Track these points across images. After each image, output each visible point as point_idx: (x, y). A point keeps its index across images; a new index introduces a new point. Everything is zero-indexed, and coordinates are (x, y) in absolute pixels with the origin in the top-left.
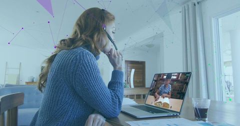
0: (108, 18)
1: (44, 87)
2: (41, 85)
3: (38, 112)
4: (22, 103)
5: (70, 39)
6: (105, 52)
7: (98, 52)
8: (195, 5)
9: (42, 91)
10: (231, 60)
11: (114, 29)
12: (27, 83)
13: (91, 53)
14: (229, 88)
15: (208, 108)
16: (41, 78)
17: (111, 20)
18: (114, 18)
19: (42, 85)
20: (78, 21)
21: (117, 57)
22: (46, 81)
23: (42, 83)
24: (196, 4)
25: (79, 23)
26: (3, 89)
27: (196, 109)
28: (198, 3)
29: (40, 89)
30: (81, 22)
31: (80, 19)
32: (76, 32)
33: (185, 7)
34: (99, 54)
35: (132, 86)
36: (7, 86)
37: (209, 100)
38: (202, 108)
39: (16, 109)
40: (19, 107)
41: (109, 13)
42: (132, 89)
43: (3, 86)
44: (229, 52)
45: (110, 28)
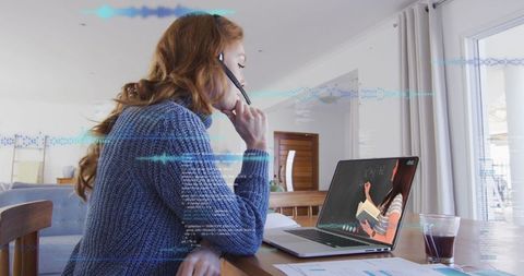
0: (227, 34)
1: (91, 188)
2: (82, 185)
3: (79, 245)
4: (47, 224)
5: (145, 82)
6: (223, 109)
7: (207, 109)
8: (427, 10)
9: (84, 197)
10: (506, 131)
11: (243, 58)
12: (60, 180)
13: (194, 115)
14: (501, 194)
15: (455, 234)
16: (83, 169)
17: (235, 38)
18: (241, 34)
19: (86, 184)
20: (161, 43)
21: (253, 117)
22: (93, 174)
23: (86, 178)
24: (431, 8)
25: (164, 46)
26: (7, 193)
27: (428, 237)
28: (434, 6)
29: (81, 193)
30: (167, 44)
31: (165, 40)
32: (157, 67)
33: (405, 14)
34: (210, 113)
35: (290, 188)
36: (17, 186)
37: (458, 219)
38: (441, 235)
39: (34, 237)
40: (41, 232)
41: (230, 23)
42: (291, 193)
43: (7, 186)
44: (503, 114)
45: (234, 56)
